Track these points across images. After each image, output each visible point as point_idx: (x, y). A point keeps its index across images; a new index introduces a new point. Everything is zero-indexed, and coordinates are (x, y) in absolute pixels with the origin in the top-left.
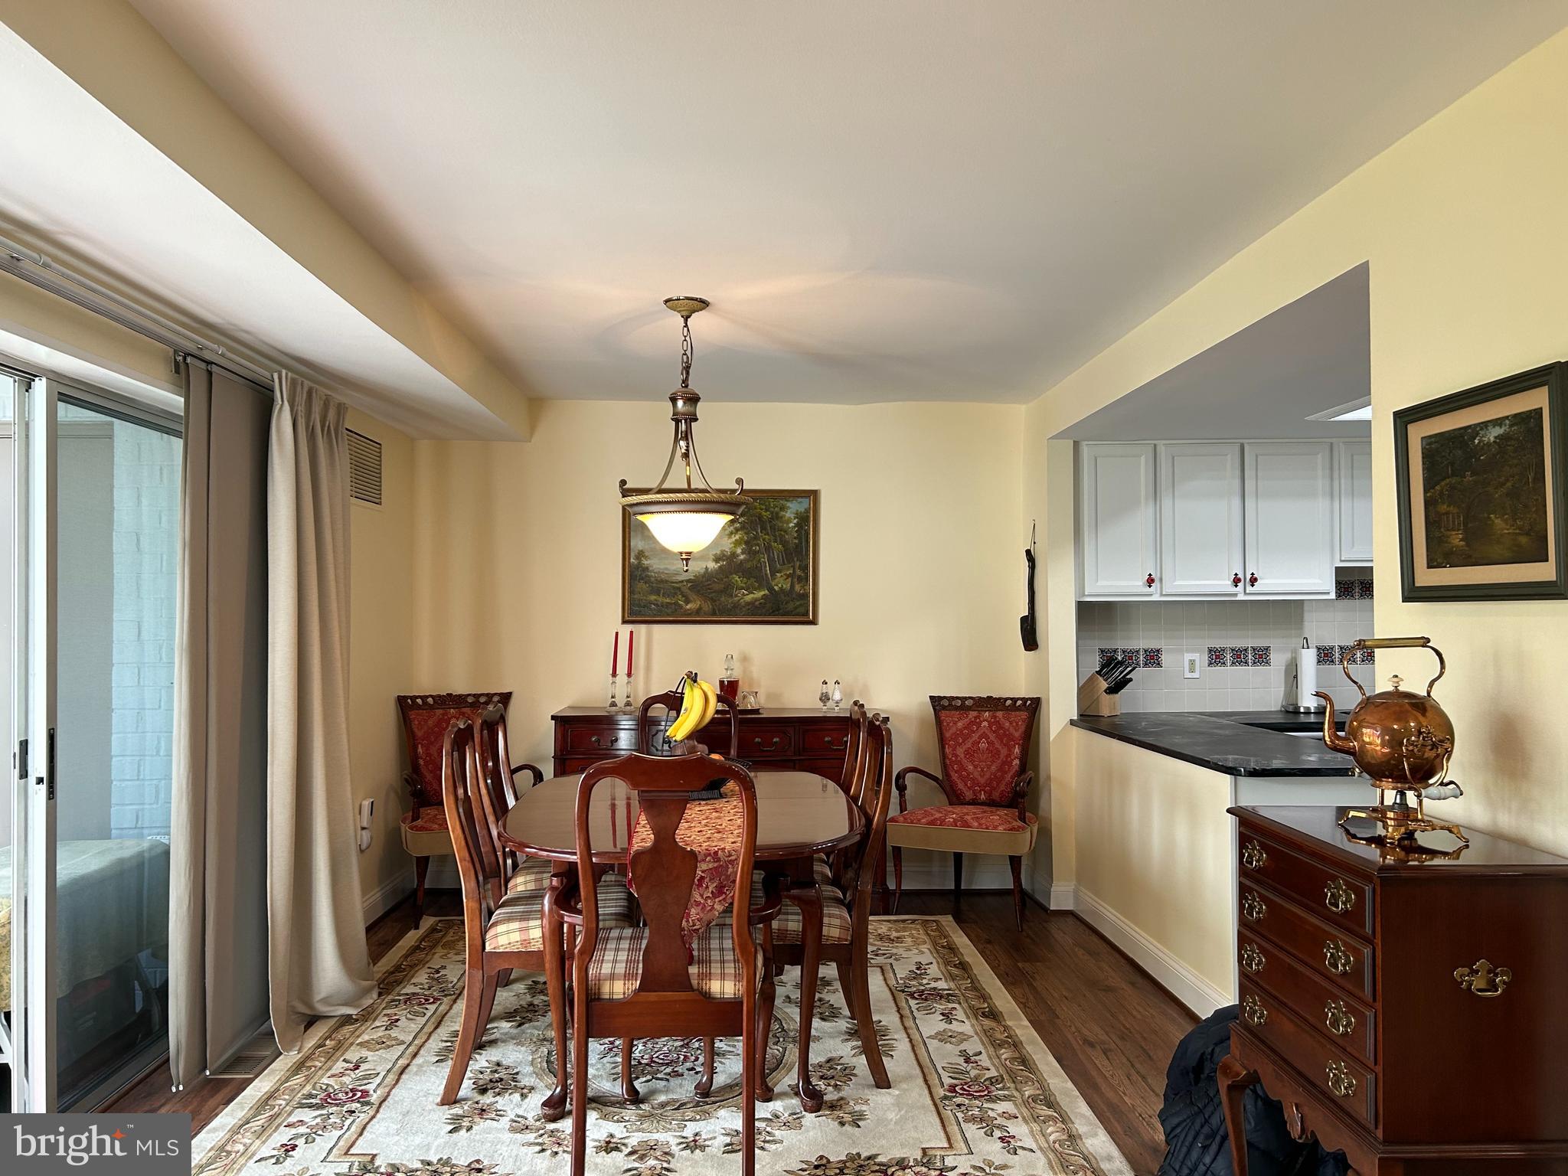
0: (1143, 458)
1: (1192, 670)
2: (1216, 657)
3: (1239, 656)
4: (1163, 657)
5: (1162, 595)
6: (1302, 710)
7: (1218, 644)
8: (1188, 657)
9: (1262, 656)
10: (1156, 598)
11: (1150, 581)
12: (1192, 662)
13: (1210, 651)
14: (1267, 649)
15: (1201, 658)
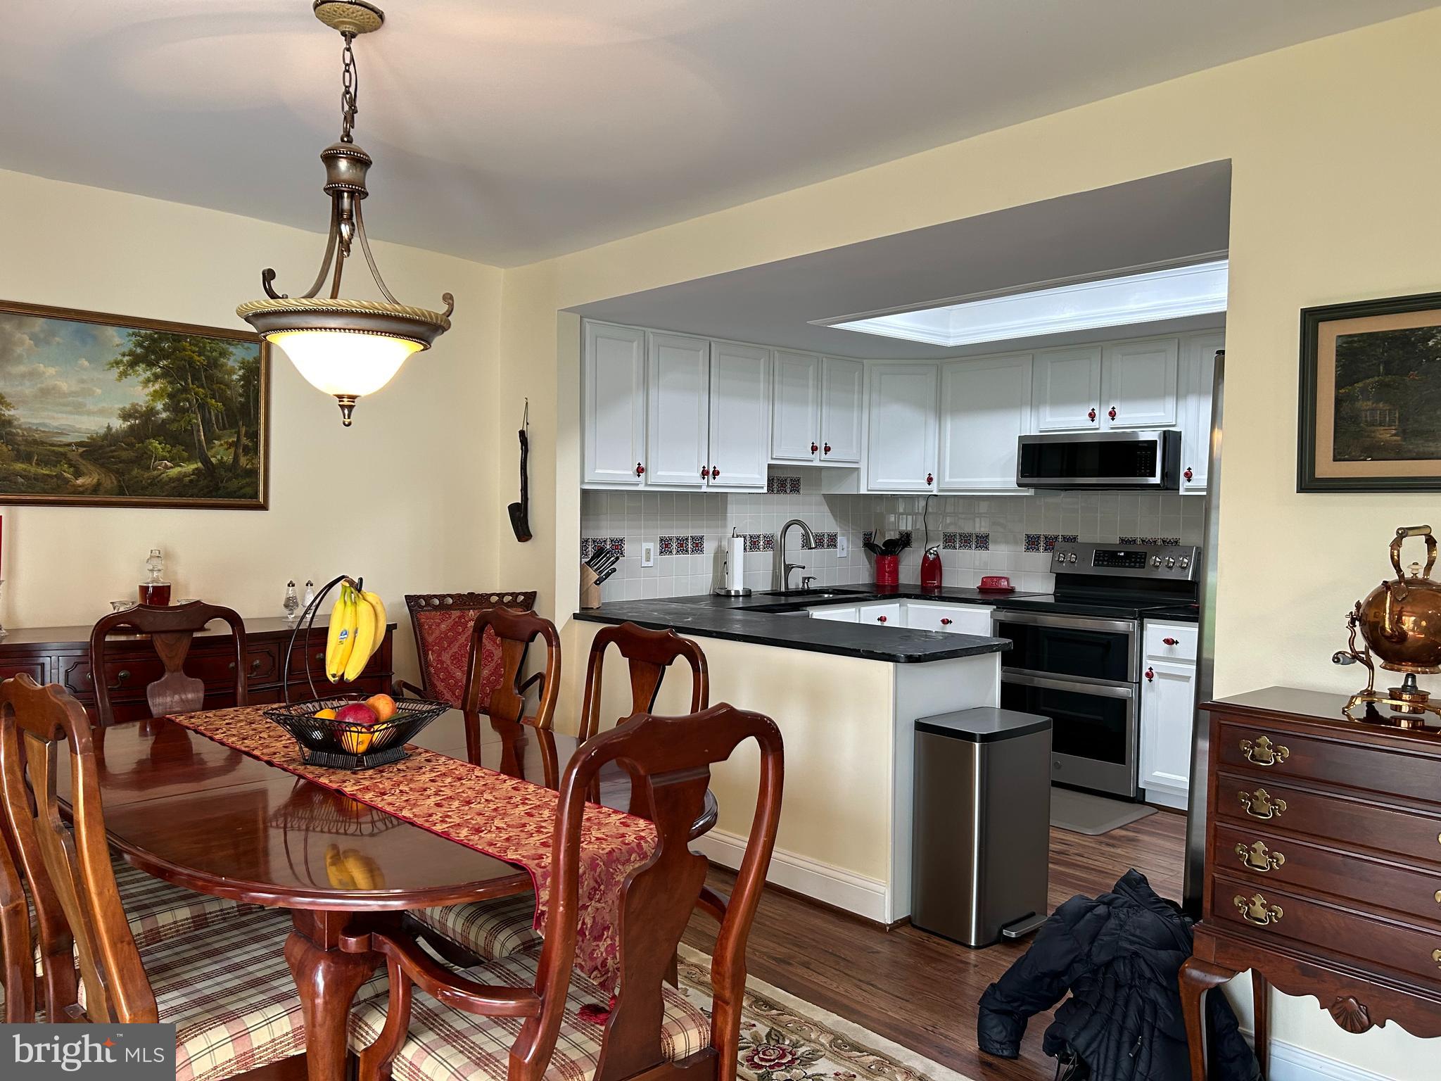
0: (635, 344)
1: (648, 560)
2: (665, 546)
3: (682, 546)
4: (625, 547)
5: (646, 485)
6: (733, 593)
7: (667, 534)
8: (646, 546)
9: (698, 545)
10: (641, 488)
11: (640, 470)
12: (648, 551)
13: (661, 540)
14: (702, 538)
15: (654, 547)
